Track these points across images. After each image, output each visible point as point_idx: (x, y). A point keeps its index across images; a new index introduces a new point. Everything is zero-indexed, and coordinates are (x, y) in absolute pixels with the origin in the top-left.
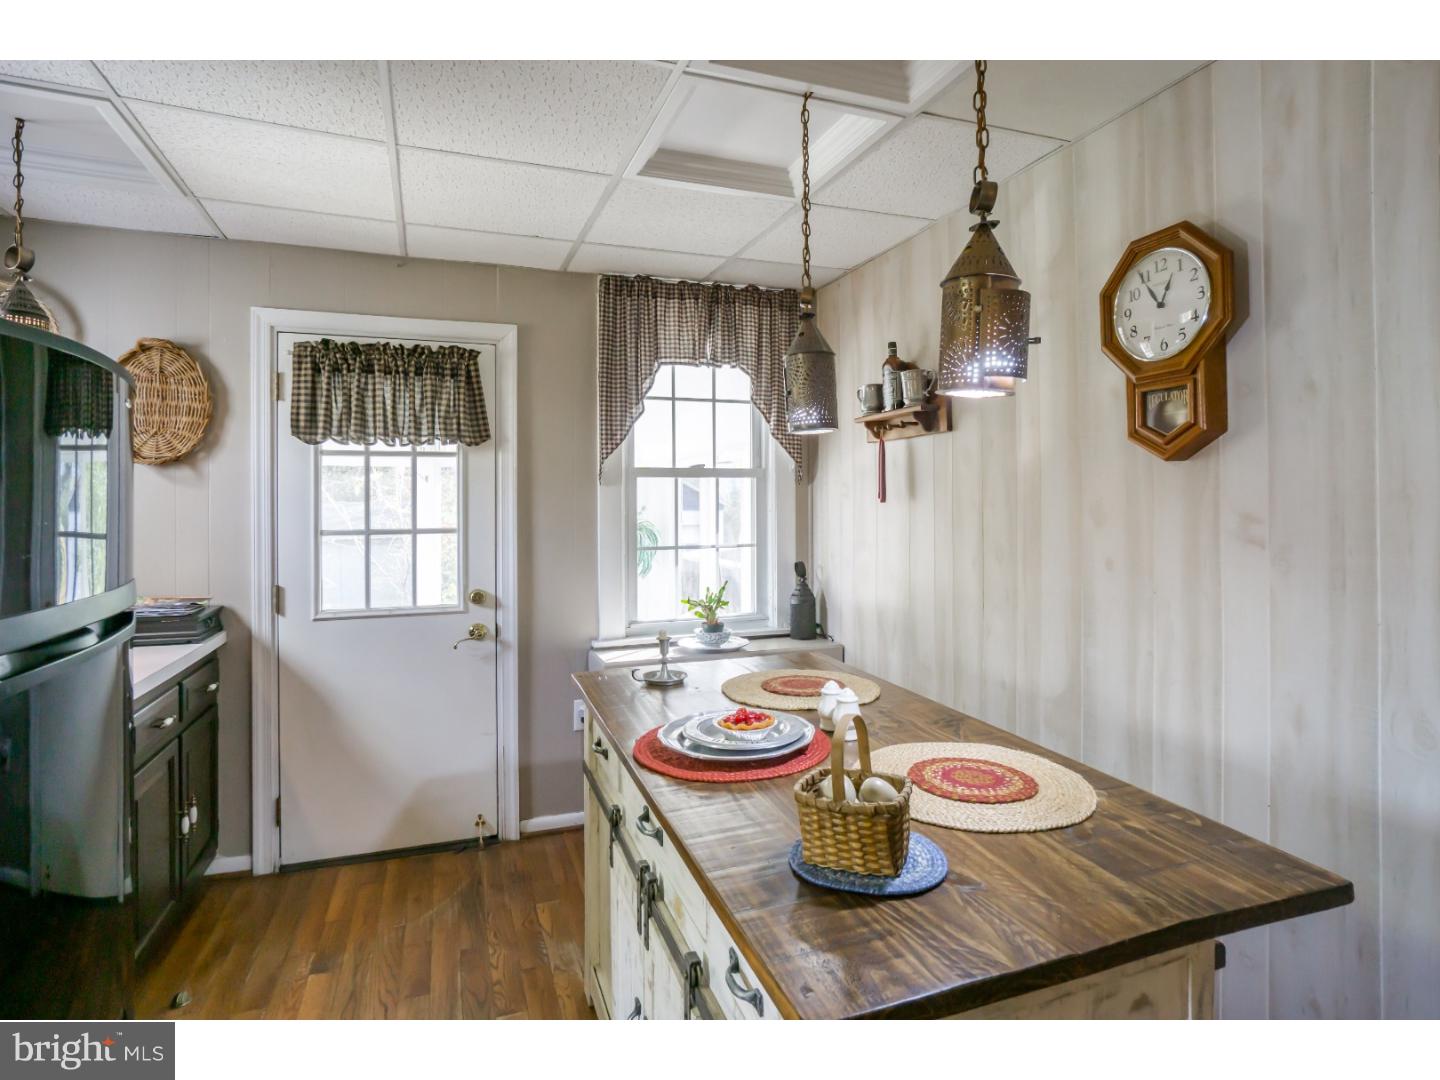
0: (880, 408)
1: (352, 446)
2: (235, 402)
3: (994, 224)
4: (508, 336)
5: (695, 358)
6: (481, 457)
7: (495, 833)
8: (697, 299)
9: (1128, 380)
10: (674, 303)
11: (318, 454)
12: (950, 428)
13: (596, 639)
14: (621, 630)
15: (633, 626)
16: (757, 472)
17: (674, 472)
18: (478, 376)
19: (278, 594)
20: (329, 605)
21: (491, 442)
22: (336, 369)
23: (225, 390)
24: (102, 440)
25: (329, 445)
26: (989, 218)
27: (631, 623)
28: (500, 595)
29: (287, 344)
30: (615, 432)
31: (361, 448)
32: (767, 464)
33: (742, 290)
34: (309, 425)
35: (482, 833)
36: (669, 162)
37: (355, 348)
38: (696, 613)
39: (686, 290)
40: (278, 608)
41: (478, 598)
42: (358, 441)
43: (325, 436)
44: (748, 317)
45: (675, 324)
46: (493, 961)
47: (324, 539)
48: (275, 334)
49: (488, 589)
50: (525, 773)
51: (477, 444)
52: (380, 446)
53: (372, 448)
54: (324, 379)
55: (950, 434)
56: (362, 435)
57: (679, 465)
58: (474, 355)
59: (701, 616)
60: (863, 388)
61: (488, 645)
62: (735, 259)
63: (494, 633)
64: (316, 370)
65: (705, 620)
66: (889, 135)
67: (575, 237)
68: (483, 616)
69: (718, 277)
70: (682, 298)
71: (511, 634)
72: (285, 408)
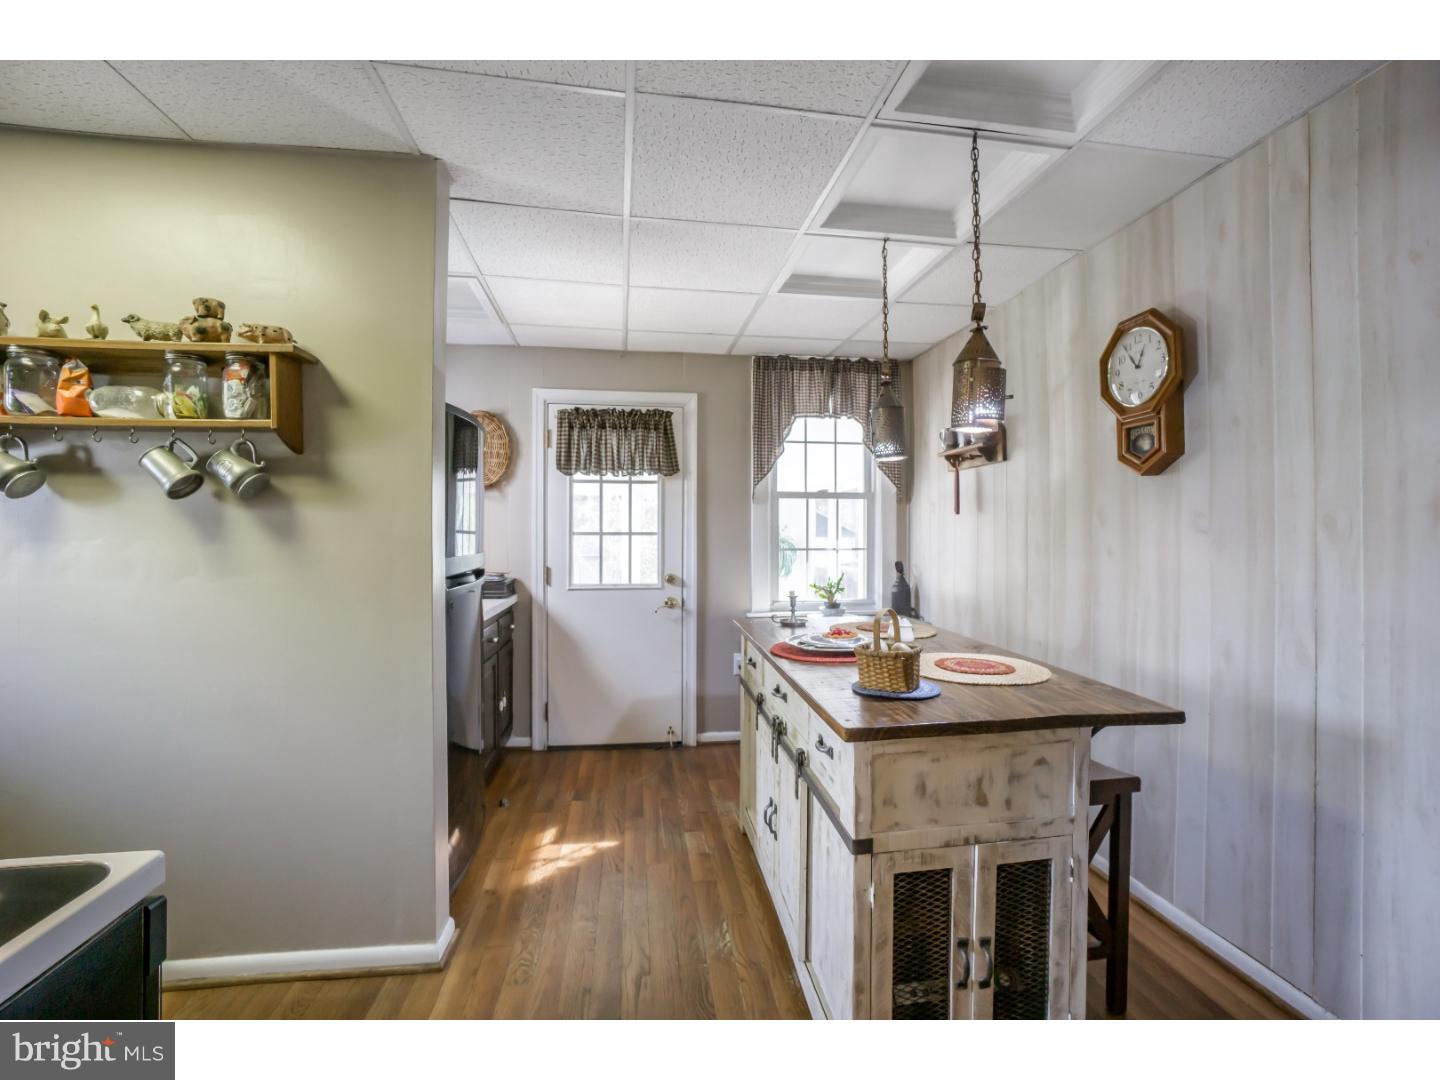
0: (955, 445)
1: (592, 477)
2: (523, 449)
3: (986, 328)
4: (691, 401)
5: (822, 412)
6: (674, 483)
7: (680, 740)
8: (822, 369)
9: (1118, 420)
10: (806, 374)
11: (572, 482)
12: (1005, 458)
13: (750, 611)
14: (767, 606)
15: (776, 604)
16: (868, 495)
17: (807, 495)
18: (671, 429)
19: (547, 572)
20: (577, 580)
21: (680, 473)
22: (583, 427)
23: (518, 443)
24: (473, 475)
25: (578, 476)
26: (982, 324)
27: (774, 602)
28: (685, 577)
29: (554, 411)
30: (764, 466)
31: (597, 477)
32: (875, 489)
33: (856, 362)
34: (566, 464)
35: (671, 739)
36: (799, 283)
37: (595, 413)
38: (821, 595)
39: (815, 364)
40: (548, 581)
41: (671, 580)
42: (596, 473)
43: (577, 470)
44: (860, 381)
45: (805, 387)
46: (682, 806)
47: (575, 537)
48: (546, 405)
49: (678, 574)
50: (701, 701)
51: (671, 475)
52: (609, 476)
53: (604, 478)
54: (575, 433)
55: (1005, 463)
56: (599, 469)
57: (809, 490)
58: (669, 414)
59: (824, 597)
60: (943, 431)
61: (677, 612)
62: (849, 340)
63: (680, 603)
64: (571, 427)
65: (826, 600)
66: (947, 257)
67: (736, 332)
68: (673, 592)
69: (838, 354)
70: (811, 369)
71: (692, 604)
72: (552, 452)
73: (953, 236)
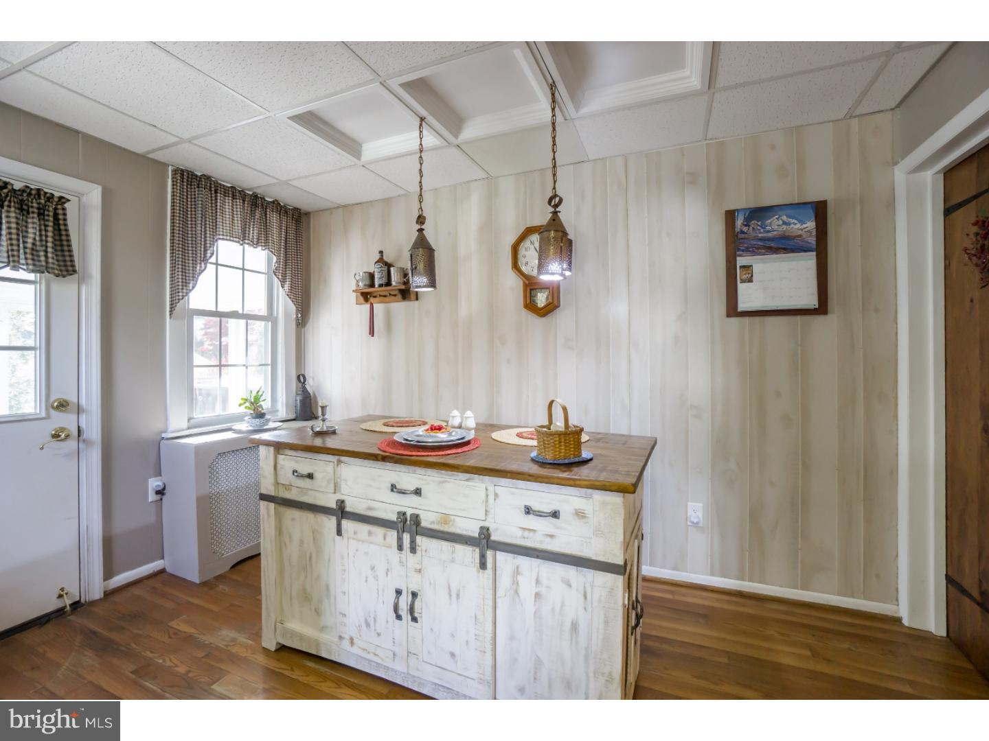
0: (372, 285)
4: (93, 195)
5: (243, 238)
6: (65, 289)
7: (78, 599)
8: (244, 201)
9: (524, 283)
10: (228, 200)
12: (417, 299)
13: (165, 432)
14: (185, 425)
15: (192, 421)
16: (270, 317)
17: (216, 314)
18: (65, 220)
21: (76, 276)
27: (189, 420)
28: (83, 402)
32: (277, 314)
35: (68, 601)
38: (246, 407)
41: (62, 405)
44: (274, 218)
45: (230, 212)
49: (72, 398)
50: (108, 543)
51: (64, 277)
57: (220, 309)
58: (62, 200)
59: (249, 408)
60: (361, 273)
61: (72, 444)
62: (286, 183)
63: (76, 433)
65: (252, 412)
68: (67, 421)
69: (259, 191)
71: (94, 430)
73: (456, 137)
